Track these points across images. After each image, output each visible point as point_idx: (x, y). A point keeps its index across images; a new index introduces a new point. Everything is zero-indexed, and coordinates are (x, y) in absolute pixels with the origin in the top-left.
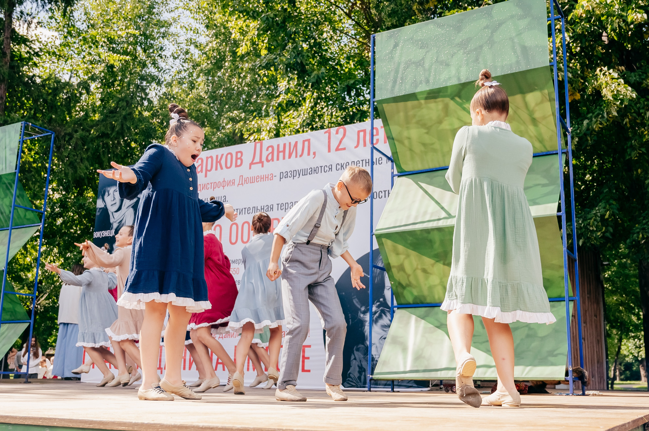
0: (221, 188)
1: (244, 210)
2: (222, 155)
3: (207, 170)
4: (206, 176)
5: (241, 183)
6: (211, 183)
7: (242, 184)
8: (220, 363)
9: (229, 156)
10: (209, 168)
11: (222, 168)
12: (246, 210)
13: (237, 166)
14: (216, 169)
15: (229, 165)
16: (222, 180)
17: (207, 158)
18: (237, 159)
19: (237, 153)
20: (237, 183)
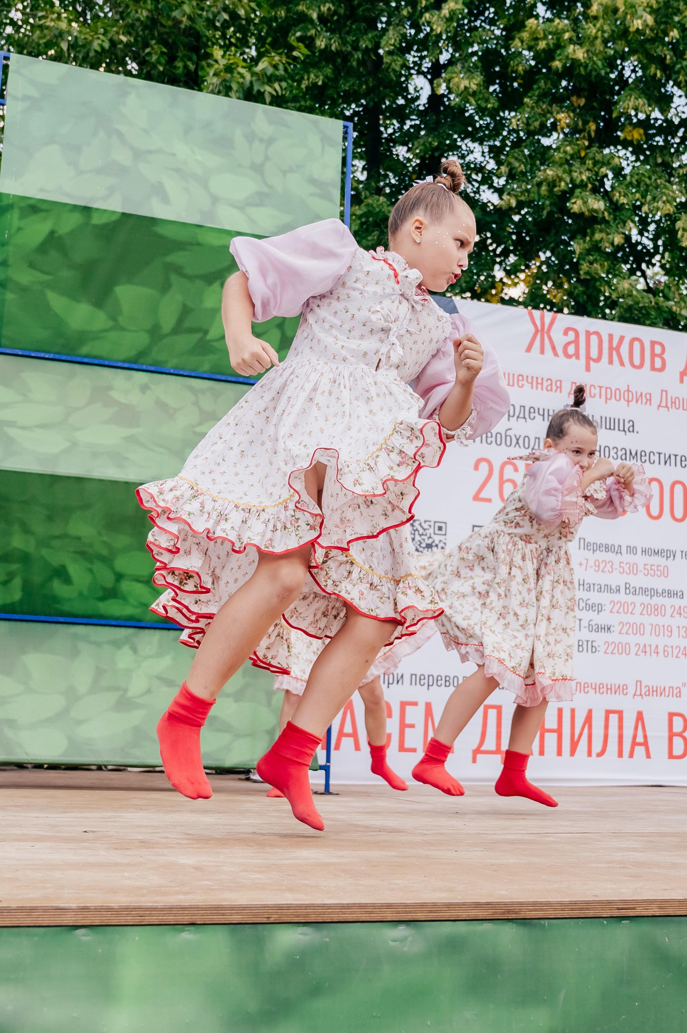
0: (623, 403)
1: (673, 458)
2: (622, 338)
3: (588, 358)
4: (588, 369)
5: (664, 404)
6: (600, 387)
7: (667, 407)
8: (640, 744)
9: (637, 345)
10: (594, 354)
11: (622, 364)
12: (678, 459)
13: (653, 368)
14: (611, 362)
15: (637, 362)
16: (623, 388)
17: (588, 334)
18: (653, 355)
19: (653, 343)
20: (656, 400)
